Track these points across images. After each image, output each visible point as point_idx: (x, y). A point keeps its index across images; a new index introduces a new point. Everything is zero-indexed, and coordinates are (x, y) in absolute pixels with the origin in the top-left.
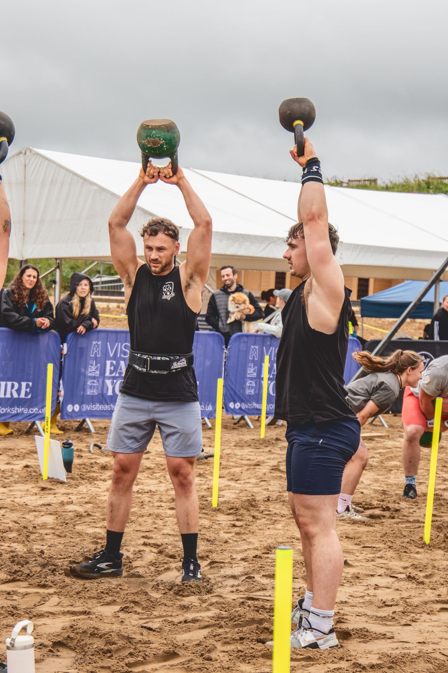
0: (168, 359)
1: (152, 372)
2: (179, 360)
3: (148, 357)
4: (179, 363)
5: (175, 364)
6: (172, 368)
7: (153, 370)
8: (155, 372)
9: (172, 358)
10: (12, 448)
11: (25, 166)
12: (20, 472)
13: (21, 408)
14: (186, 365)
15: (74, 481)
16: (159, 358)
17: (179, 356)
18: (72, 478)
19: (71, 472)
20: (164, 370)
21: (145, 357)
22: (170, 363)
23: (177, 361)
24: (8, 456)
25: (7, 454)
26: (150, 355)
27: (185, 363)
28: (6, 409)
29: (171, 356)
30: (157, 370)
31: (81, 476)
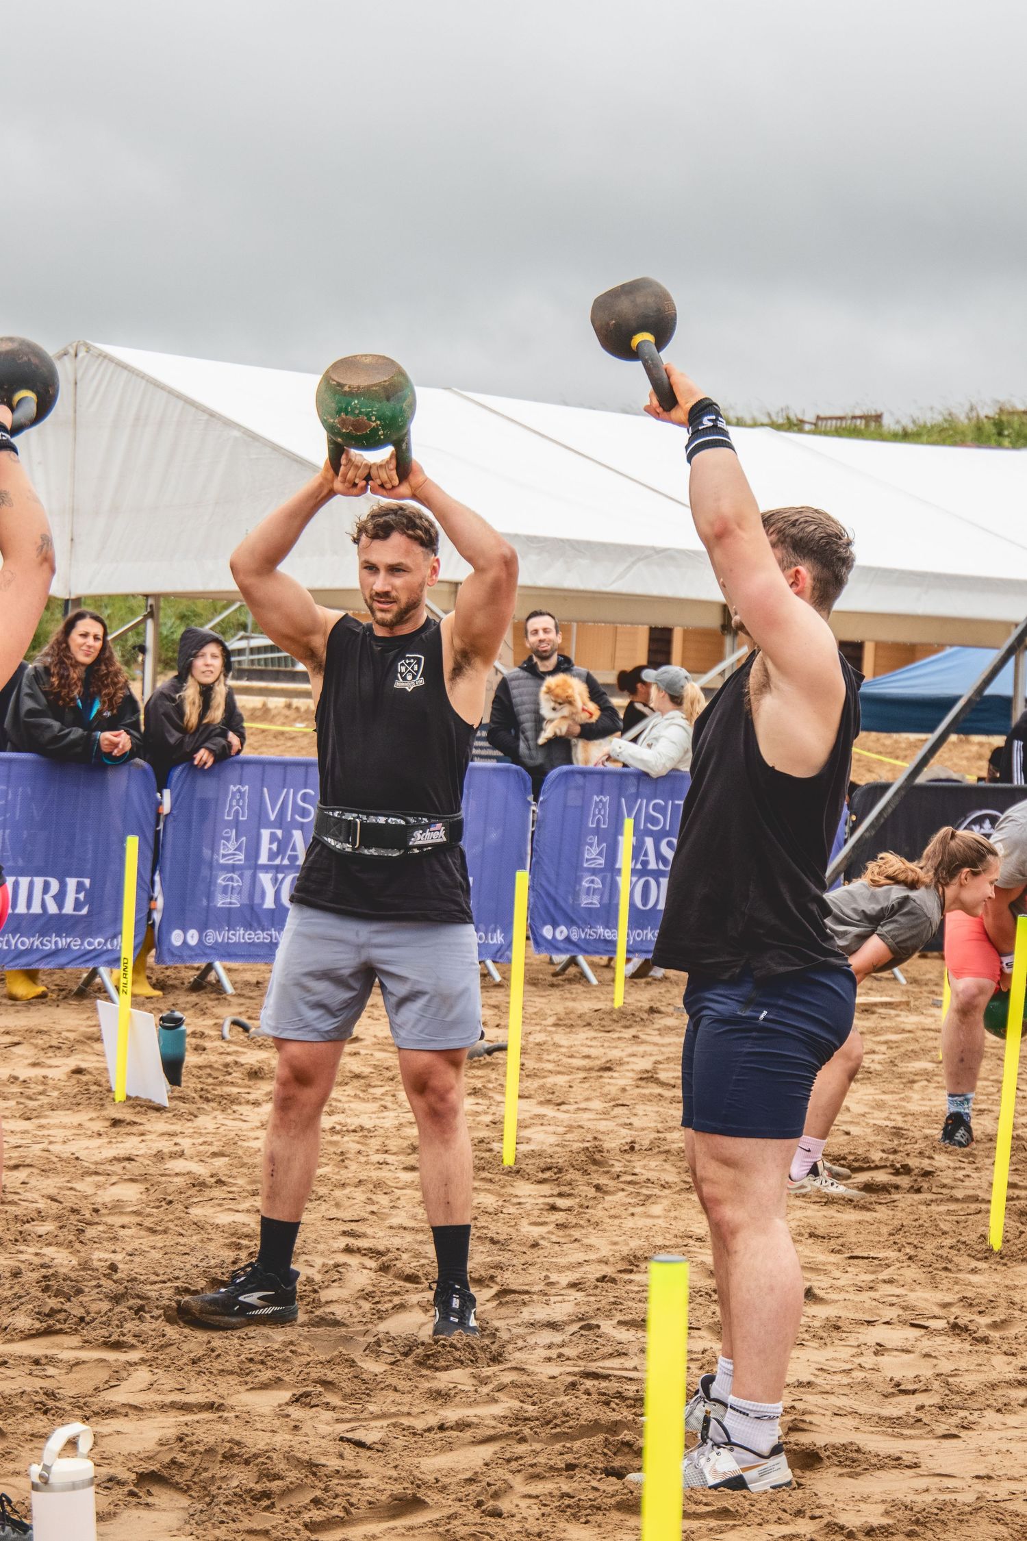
0: (403, 822)
1: (366, 852)
2: (428, 825)
3: (358, 817)
4: (427, 834)
5: (418, 834)
6: (411, 843)
7: (368, 847)
8: (373, 851)
9: (412, 820)
10: (45, 1029)
11: (76, 383)
12: (63, 1083)
13: (66, 937)
14: (445, 839)
15: (187, 1105)
16: (382, 820)
17: (429, 818)
18: (182, 1099)
19: (180, 1086)
20: (393, 849)
21: (350, 817)
22: (407, 831)
23: (424, 828)
24: (36, 1046)
25: (32, 1044)
26: (363, 813)
27: (442, 833)
28: (32, 939)
29: (411, 815)
30: (377, 846)
31: (203, 1093)
